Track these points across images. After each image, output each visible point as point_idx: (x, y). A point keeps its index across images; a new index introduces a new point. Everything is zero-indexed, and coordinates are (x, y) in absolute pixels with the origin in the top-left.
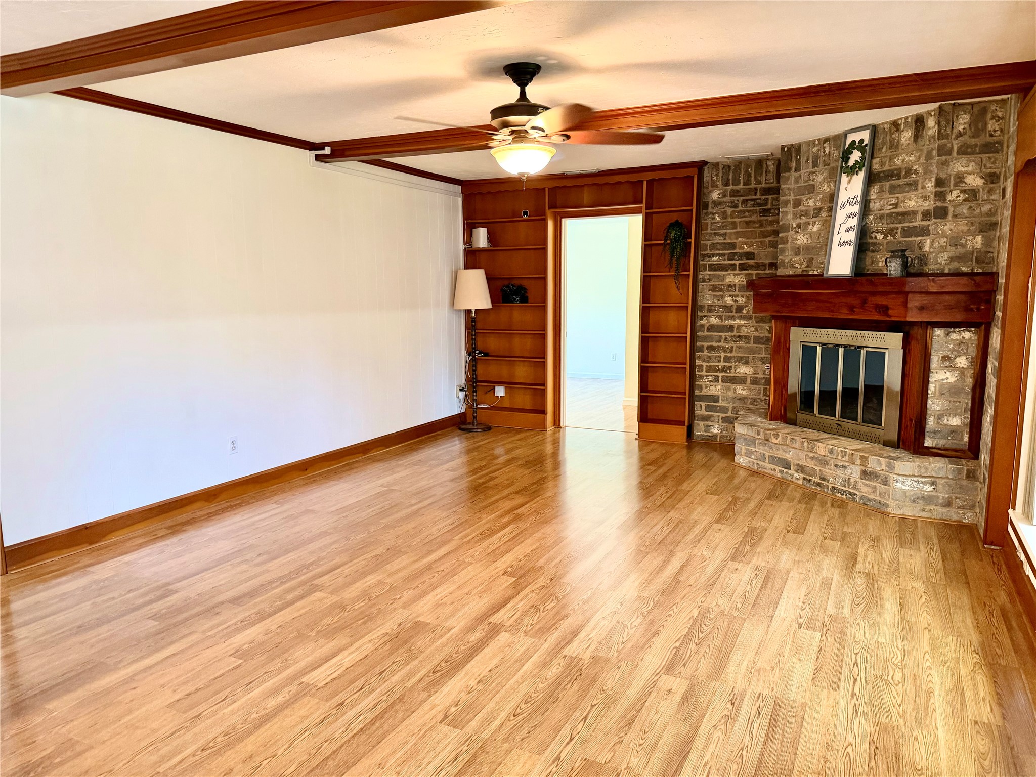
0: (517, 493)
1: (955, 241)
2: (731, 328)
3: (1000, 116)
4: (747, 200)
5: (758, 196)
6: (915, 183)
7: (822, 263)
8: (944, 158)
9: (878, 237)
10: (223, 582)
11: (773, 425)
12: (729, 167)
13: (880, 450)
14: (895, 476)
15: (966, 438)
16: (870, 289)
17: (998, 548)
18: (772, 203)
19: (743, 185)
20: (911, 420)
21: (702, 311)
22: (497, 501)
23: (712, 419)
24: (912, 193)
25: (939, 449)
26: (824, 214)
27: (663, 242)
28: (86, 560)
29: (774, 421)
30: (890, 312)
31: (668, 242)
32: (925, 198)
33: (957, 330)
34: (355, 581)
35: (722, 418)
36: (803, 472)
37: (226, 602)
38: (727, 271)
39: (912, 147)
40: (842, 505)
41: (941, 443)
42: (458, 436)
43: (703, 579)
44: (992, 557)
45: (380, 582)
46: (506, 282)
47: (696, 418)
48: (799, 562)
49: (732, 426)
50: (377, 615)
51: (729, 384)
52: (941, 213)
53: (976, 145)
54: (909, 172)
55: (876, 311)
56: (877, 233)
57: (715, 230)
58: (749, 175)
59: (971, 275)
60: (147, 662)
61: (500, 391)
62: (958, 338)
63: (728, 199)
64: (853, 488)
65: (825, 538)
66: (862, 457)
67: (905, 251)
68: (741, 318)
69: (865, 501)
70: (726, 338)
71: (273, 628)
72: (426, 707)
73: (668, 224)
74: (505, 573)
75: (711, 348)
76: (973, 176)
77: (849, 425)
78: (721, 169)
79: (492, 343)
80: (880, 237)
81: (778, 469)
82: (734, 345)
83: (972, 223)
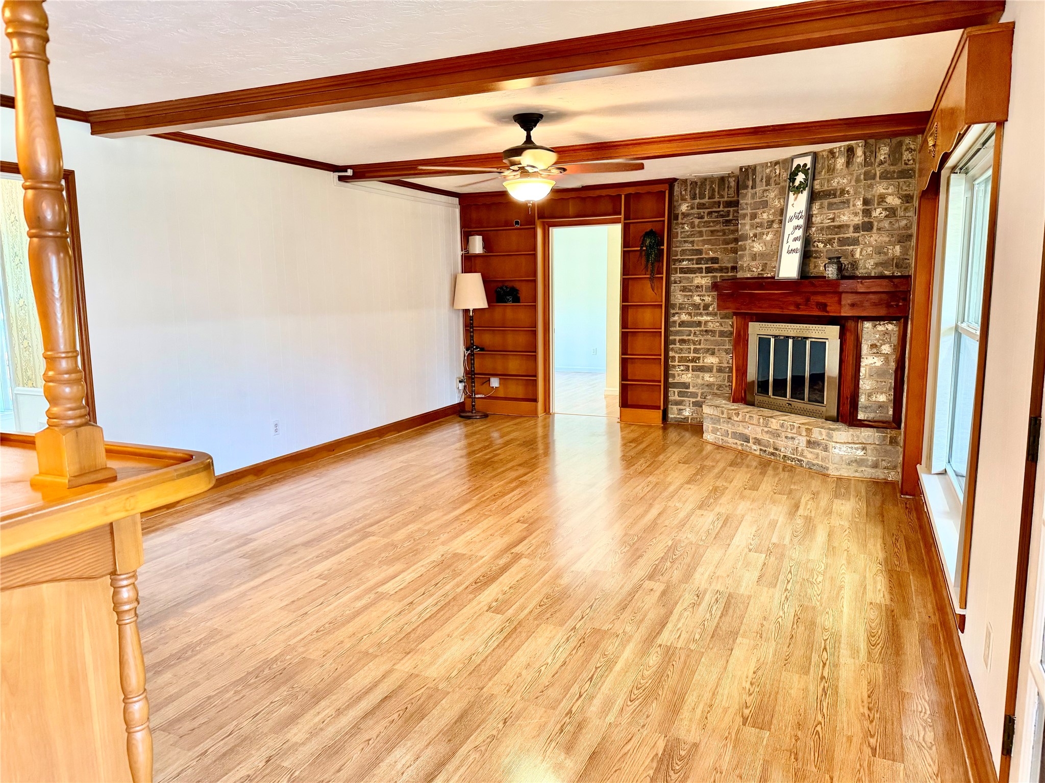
0: (520, 465)
1: (879, 251)
2: (699, 324)
3: (913, 148)
4: (712, 212)
5: (721, 208)
6: (848, 201)
7: (775, 267)
8: (869, 182)
9: (819, 246)
10: (292, 532)
11: (735, 406)
12: (696, 183)
13: (822, 423)
14: (833, 443)
15: (891, 412)
16: (812, 289)
17: (911, 497)
18: (733, 214)
19: (709, 199)
20: (847, 398)
21: (674, 309)
22: (503, 472)
23: (684, 403)
24: (845, 210)
25: (869, 421)
26: (775, 226)
27: (639, 248)
28: (169, 521)
29: (736, 402)
30: (828, 309)
31: (644, 248)
32: (856, 214)
33: (882, 323)
34: (399, 529)
35: (693, 402)
36: (759, 444)
37: (299, 545)
38: (695, 273)
39: (845, 171)
40: (791, 469)
41: (871, 416)
42: (459, 422)
43: (676, 522)
44: (906, 504)
45: (419, 529)
46: (500, 285)
47: (670, 403)
48: (752, 509)
49: (701, 409)
50: (423, 549)
51: (699, 373)
52: (867, 227)
53: (894, 172)
54: (843, 192)
55: (817, 307)
56: (819, 242)
57: (684, 238)
58: (713, 190)
59: (891, 278)
60: (252, 584)
61: (495, 382)
62: (883, 329)
63: (695, 211)
64: (799, 456)
65: (775, 493)
66: (807, 429)
67: (840, 257)
68: (707, 314)
69: (811, 466)
70: (695, 333)
71: (344, 560)
72: (474, 603)
73: (644, 233)
74: (518, 521)
75: (682, 341)
76: (892, 197)
77: (797, 403)
78: (689, 185)
79: (487, 339)
80: (821, 245)
81: (739, 442)
82: (702, 339)
83: (892, 235)
